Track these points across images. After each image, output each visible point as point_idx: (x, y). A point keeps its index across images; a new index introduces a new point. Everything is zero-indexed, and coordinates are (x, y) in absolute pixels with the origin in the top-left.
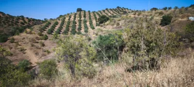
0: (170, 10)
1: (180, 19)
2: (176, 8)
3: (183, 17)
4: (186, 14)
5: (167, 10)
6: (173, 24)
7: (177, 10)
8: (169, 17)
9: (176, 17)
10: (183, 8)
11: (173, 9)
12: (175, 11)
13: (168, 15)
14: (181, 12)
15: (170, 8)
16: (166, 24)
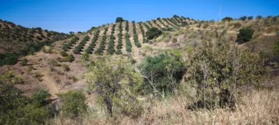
0: (251, 21)
1: (265, 34)
2: (260, 17)
3: (269, 31)
4: (274, 26)
5: (247, 20)
6: (254, 41)
7: (261, 20)
8: (250, 31)
9: (259, 30)
10: (269, 17)
11: (254, 20)
12: (258, 22)
13: (248, 27)
14: (266, 23)
15: (250, 18)
16: (245, 41)
